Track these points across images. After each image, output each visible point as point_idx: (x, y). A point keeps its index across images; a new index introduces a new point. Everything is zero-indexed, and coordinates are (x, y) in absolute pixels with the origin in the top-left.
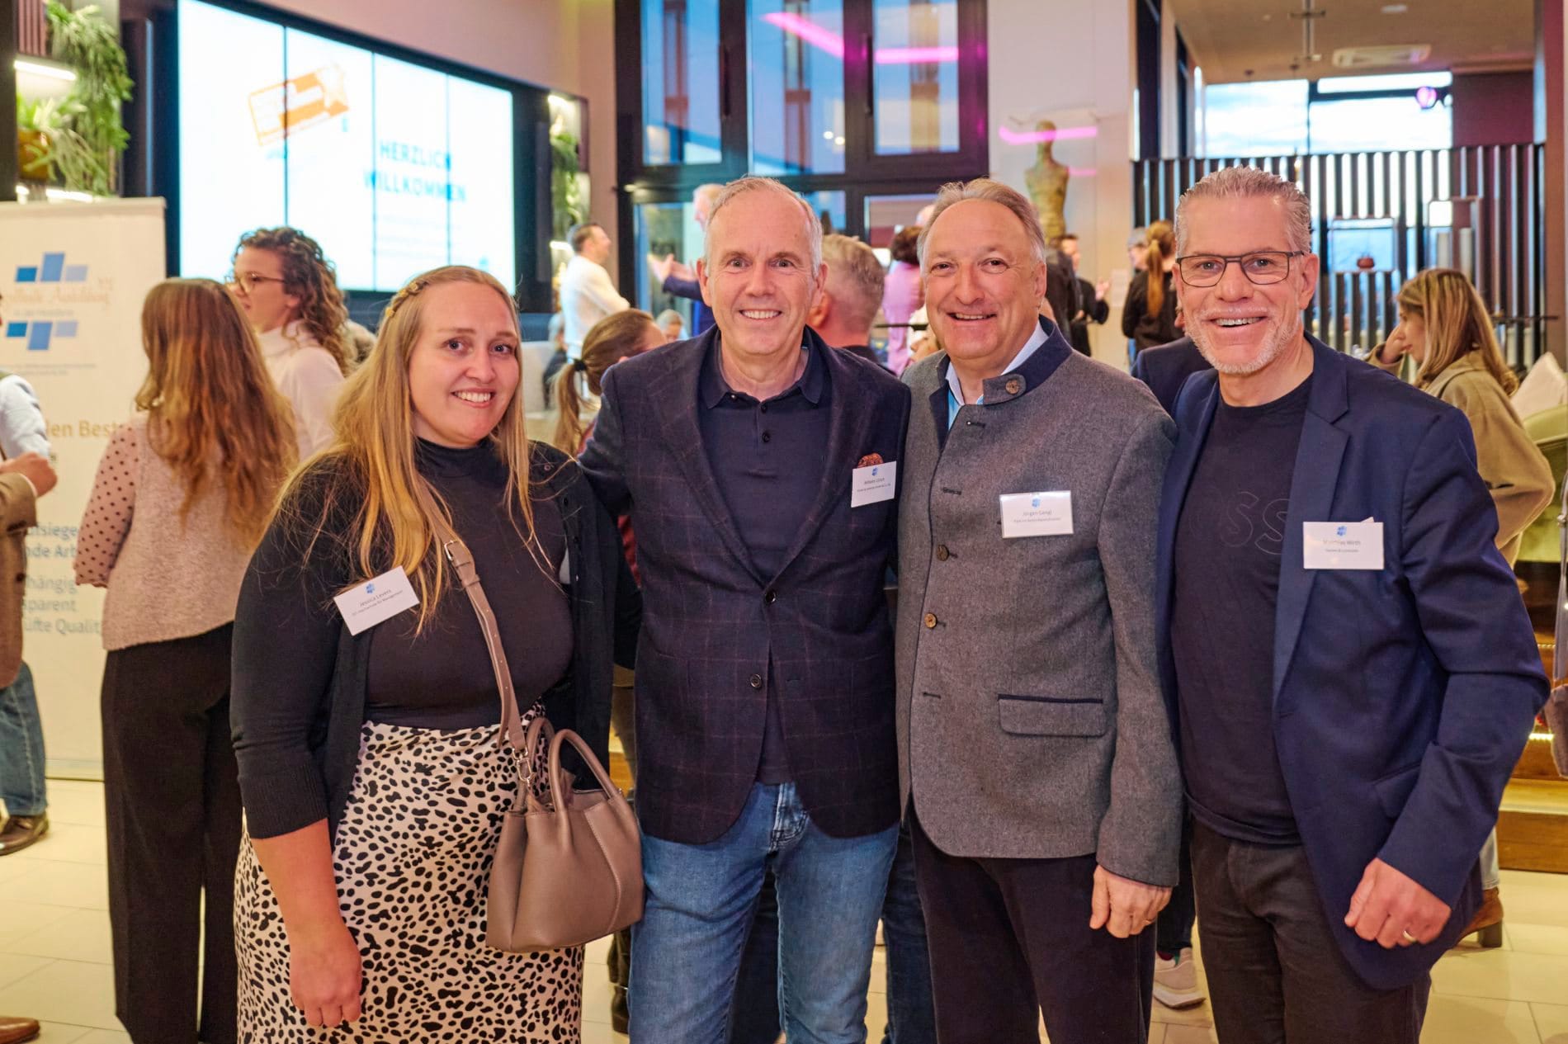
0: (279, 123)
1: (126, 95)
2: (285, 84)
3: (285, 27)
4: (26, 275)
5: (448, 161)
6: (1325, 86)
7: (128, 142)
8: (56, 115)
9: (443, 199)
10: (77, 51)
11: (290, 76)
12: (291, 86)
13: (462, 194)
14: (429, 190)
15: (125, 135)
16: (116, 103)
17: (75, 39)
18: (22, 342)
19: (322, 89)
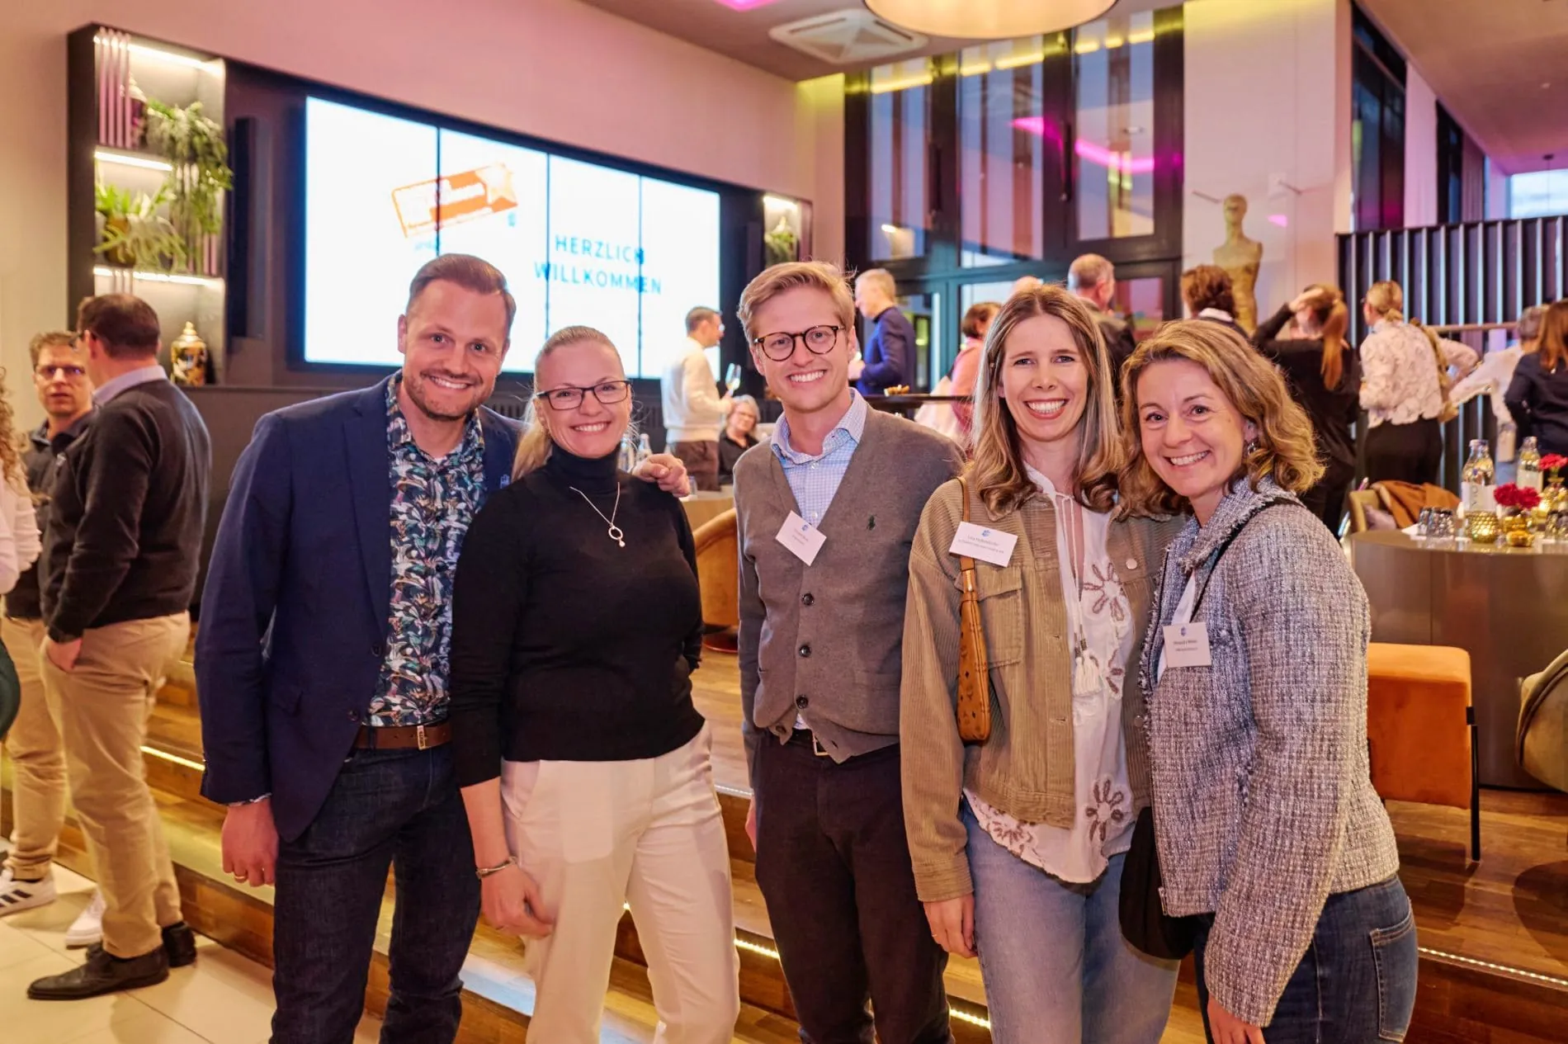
0: (429, 217)
2: (438, 180)
3: (438, 129)
5: (640, 257)
9: (636, 292)
11: (442, 174)
12: (445, 184)
13: (657, 287)
14: (617, 282)
16: (218, 196)
19: (485, 186)
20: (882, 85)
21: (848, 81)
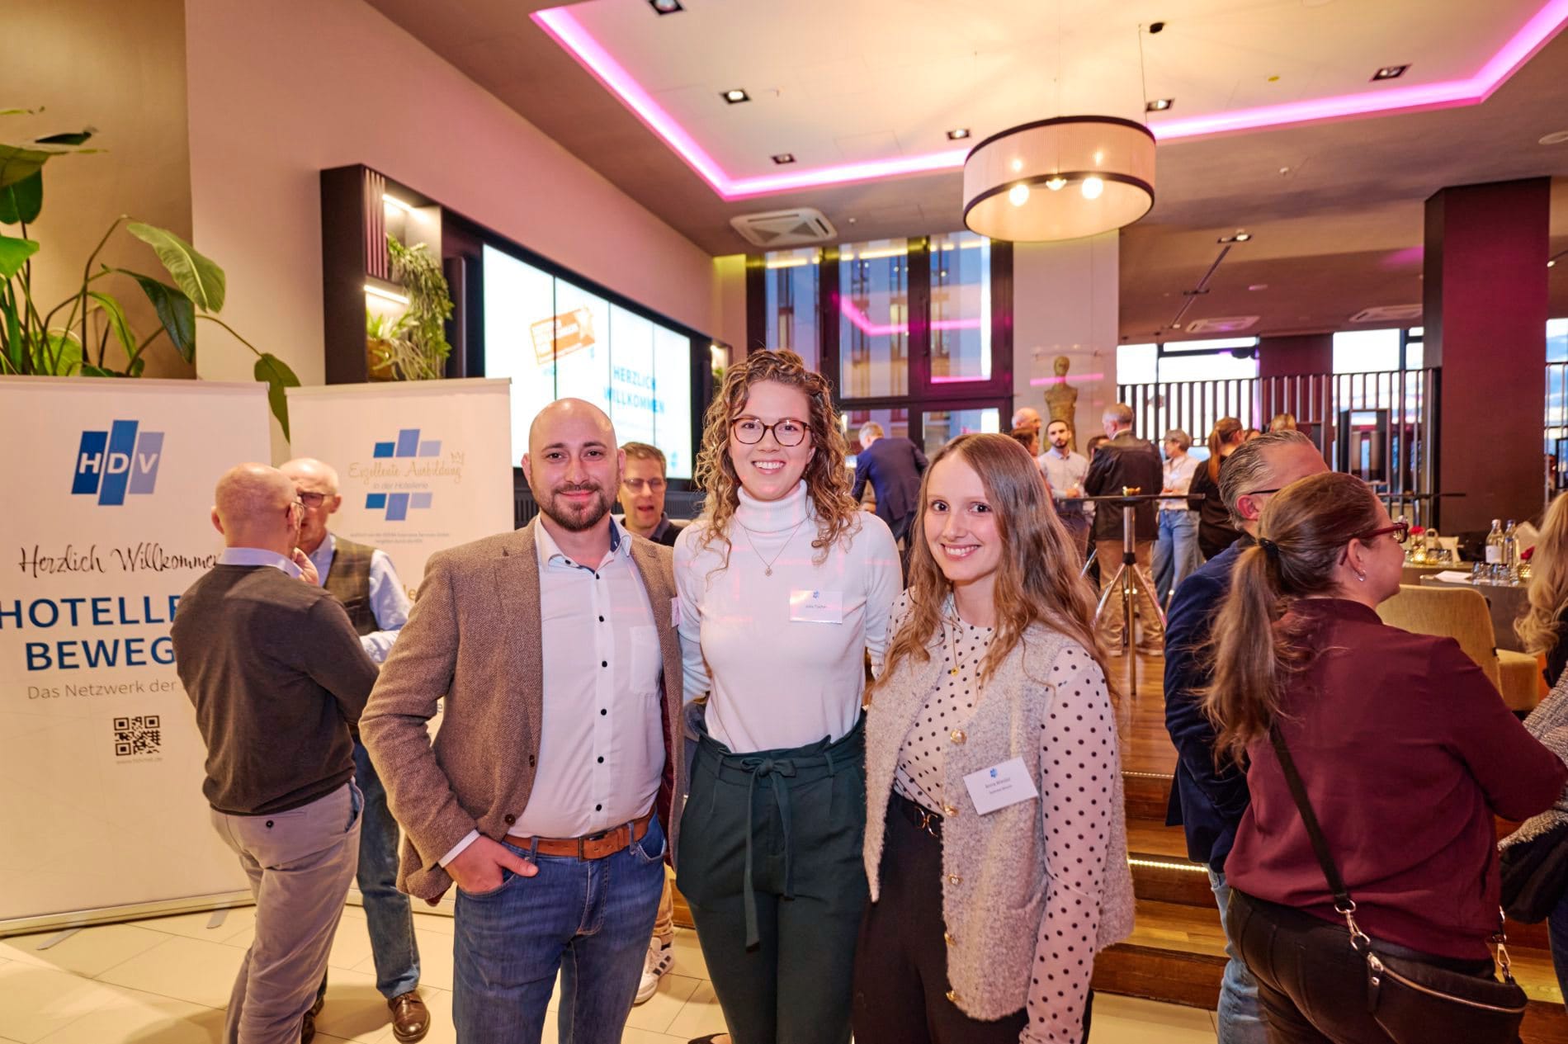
0: (550, 348)
1: (448, 315)
2: (555, 318)
3: (556, 278)
4: (383, 450)
5: (654, 384)
6: (1169, 347)
7: (449, 352)
8: (395, 329)
9: (651, 412)
10: (412, 276)
11: (558, 314)
12: (559, 322)
13: (662, 408)
14: (643, 403)
15: (449, 347)
16: (440, 321)
17: (410, 267)
18: (381, 513)
19: (579, 326)
20: (774, 263)
21: (749, 259)
